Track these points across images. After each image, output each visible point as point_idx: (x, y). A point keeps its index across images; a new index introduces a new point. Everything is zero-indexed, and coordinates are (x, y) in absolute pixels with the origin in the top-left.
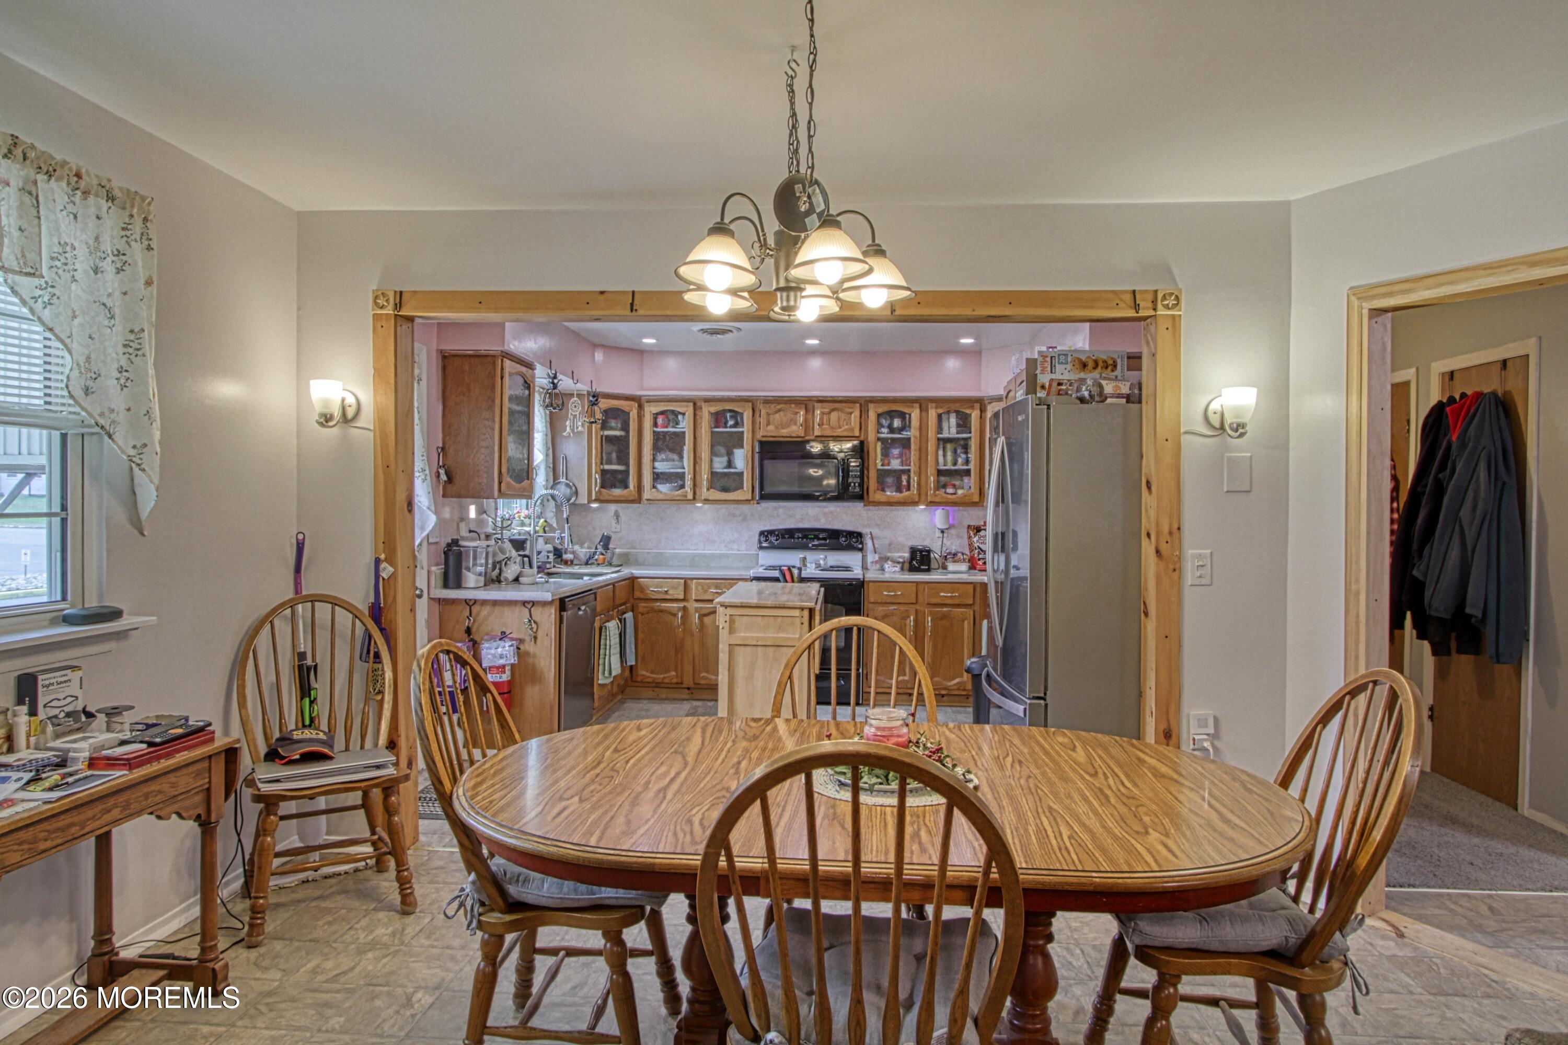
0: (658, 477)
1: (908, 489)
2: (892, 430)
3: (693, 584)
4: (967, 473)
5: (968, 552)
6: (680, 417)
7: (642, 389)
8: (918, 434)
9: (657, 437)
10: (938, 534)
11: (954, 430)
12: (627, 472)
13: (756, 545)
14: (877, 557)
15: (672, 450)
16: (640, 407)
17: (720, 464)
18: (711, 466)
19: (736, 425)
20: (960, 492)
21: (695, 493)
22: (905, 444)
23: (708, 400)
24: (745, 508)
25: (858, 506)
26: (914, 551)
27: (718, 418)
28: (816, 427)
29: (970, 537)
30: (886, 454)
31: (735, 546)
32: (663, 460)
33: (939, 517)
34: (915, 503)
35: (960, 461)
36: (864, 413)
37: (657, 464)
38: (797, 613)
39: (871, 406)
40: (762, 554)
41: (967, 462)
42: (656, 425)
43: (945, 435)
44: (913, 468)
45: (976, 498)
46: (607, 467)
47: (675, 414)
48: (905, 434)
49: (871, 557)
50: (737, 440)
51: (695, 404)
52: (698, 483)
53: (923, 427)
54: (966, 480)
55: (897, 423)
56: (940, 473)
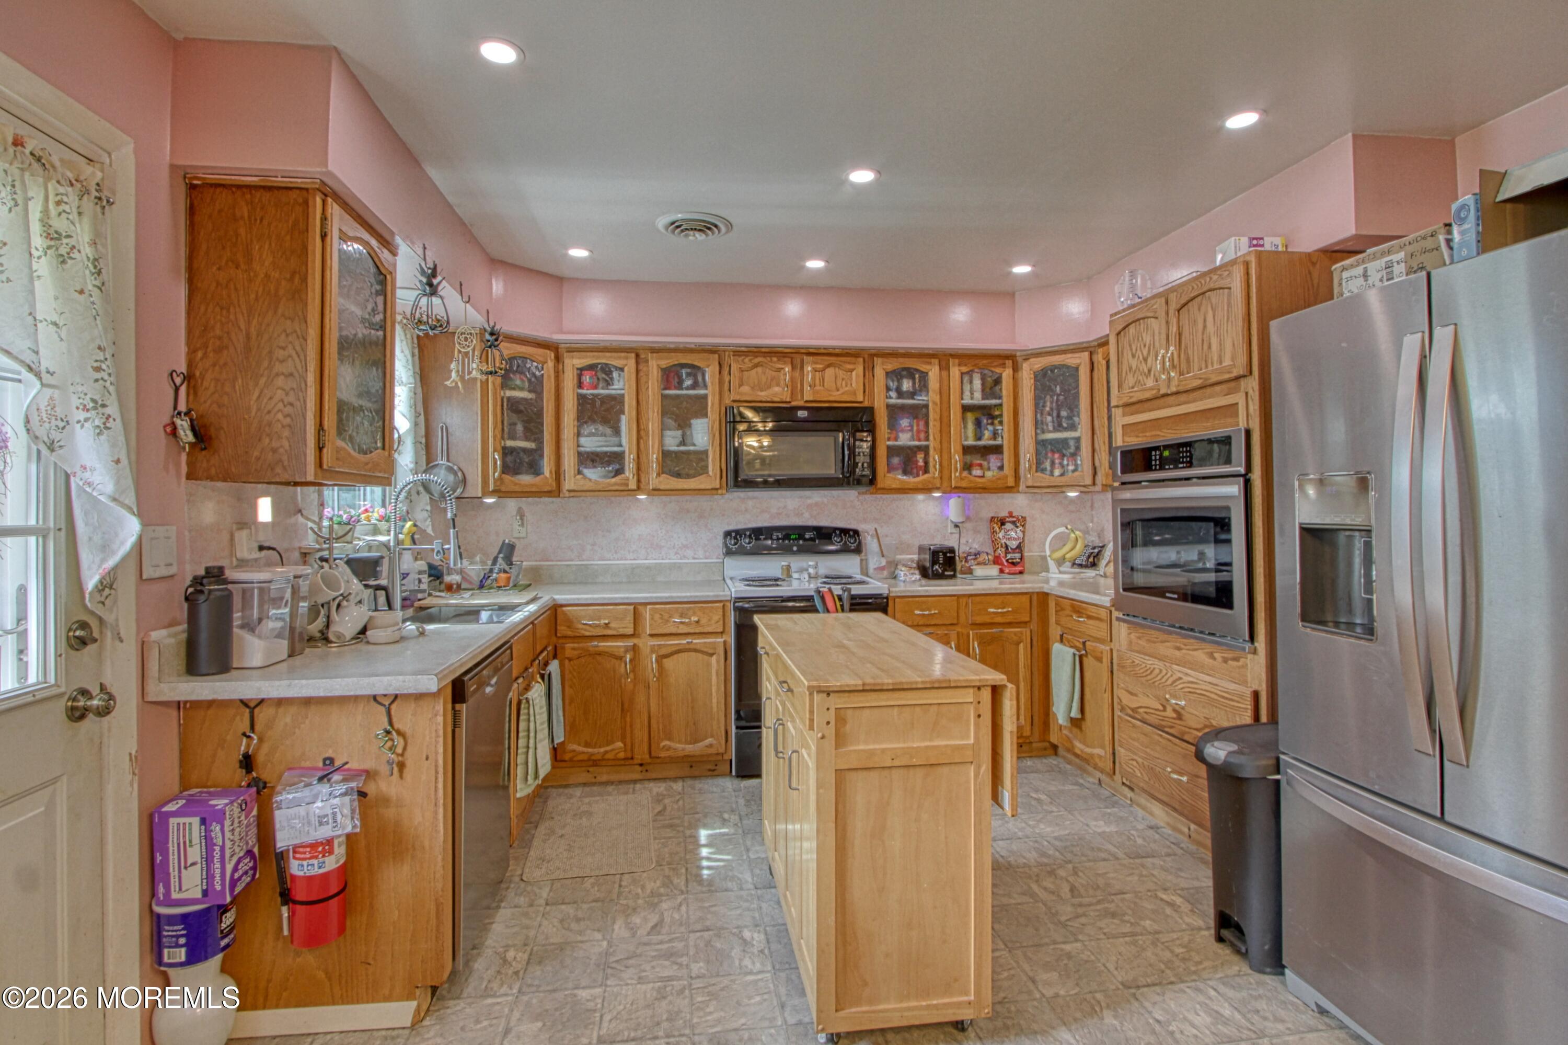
0: (586, 458)
1: (926, 471)
2: (900, 394)
3: (647, 613)
4: (998, 450)
5: (991, 551)
6: (615, 375)
7: (562, 332)
8: (937, 399)
9: (582, 400)
10: (950, 529)
11: (978, 395)
12: (539, 450)
13: (721, 550)
14: (883, 562)
15: (605, 421)
16: (558, 359)
17: (672, 441)
18: (662, 443)
19: (694, 386)
20: (989, 474)
21: (639, 481)
22: (919, 413)
23: (654, 350)
24: (704, 502)
25: (850, 495)
26: (935, 554)
27: (670, 376)
28: (807, 388)
29: (994, 532)
30: (893, 425)
31: (689, 553)
32: (591, 435)
33: (954, 508)
34: (927, 489)
35: (987, 434)
36: (869, 369)
37: (583, 440)
38: (968, 696)
39: (878, 361)
40: (730, 562)
41: (995, 435)
42: (580, 385)
43: (967, 401)
44: (932, 443)
45: (1011, 482)
46: (510, 443)
47: (607, 370)
48: (920, 399)
49: (874, 562)
50: (699, 407)
51: (638, 354)
52: (643, 468)
53: (944, 392)
54: (994, 460)
55: (906, 385)
56: (967, 450)
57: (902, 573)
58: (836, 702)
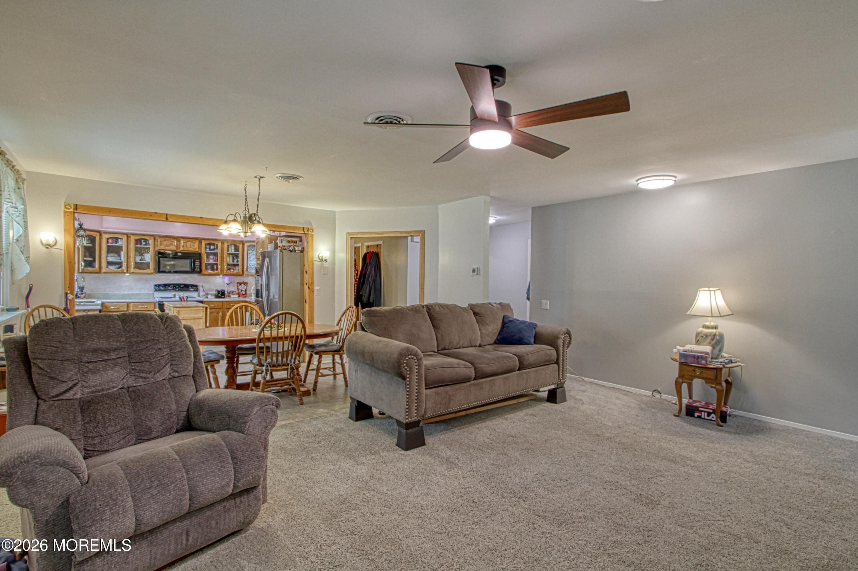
0: (109, 263)
1: (217, 269)
2: (210, 249)
3: (131, 305)
4: (238, 265)
5: (237, 291)
6: (119, 240)
7: (102, 228)
8: (220, 251)
9: (108, 247)
10: (226, 285)
11: (233, 251)
12: (94, 261)
13: (153, 290)
14: (204, 293)
15: (116, 253)
16: (100, 235)
17: (138, 259)
18: (135, 260)
19: (146, 245)
20: (235, 271)
21: (127, 270)
22: (216, 254)
23: (133, 234)
24: (148, 276)
25: (196, 276)
26: (219, 292)
27: (138, 242)
28: (181, 247)
29: (238, 286)
30: (208, 257)
31: (143, 290)
32: (111, 257)
33: (227, 280)
34: (218, 275)
35: (235, 261)
36: (200, 243)
37: (108, 258)
38: (201, 308)
39: (203, 241)
40: (156, 293)
41: (238, 261)
42: (108, 242)
43: (230, 252)
44: (219, 263)
45: (241, 273)
46: (85, 259)
47: (117, 239)
48: (216, 251)
49: (202, 294)
50: (147, 250)
51: (128, 236)
52: (129, 266)
53: (222, 250)
54: (237, 267)
55: (212, 247)
56: (228, 265)
57: (209, 296)
58: (178, 309)
